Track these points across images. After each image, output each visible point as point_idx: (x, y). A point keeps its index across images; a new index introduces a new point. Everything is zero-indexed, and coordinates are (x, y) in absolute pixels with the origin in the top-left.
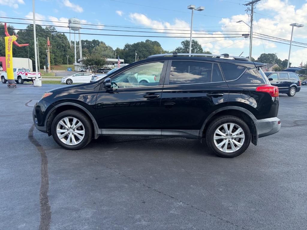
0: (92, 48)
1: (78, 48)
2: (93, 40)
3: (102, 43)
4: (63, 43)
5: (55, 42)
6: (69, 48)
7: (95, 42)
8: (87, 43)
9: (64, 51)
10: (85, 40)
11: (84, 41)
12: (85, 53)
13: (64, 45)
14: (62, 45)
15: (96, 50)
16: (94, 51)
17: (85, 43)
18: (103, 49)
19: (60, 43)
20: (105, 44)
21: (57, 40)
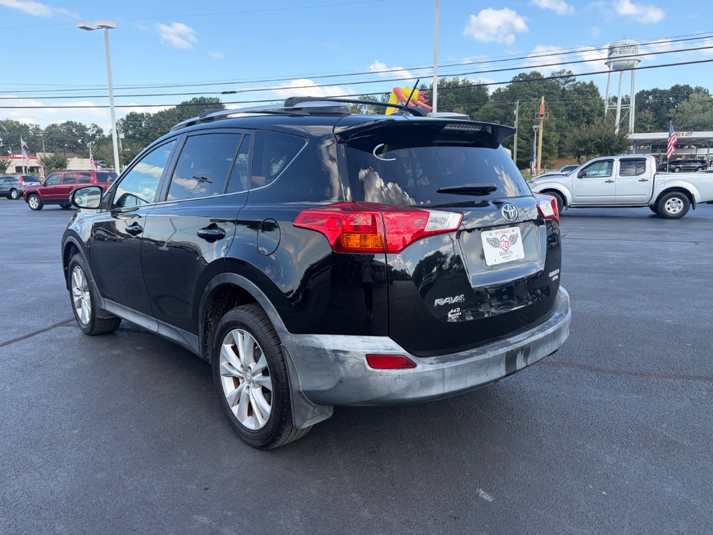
0: (669, 108)
1: (624, 112)
2: (673, 88)
3: (698, 90)
4: (586, 104)
5: (566, 105)
6: (601, 114)
7: (681, 93)
8: (655, 97)
9: (588, 123)
10: (652, 88)
11: (648, 92)
12: (644, 122)
13: (587, 108)
14: (584, 110)
15: (677, 111)
16: (672, 115)
17: (650, 97)
18: (700, 107)
19: (579, 106)
20: (708, 93)
21: (573, 100)
